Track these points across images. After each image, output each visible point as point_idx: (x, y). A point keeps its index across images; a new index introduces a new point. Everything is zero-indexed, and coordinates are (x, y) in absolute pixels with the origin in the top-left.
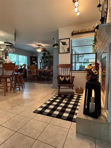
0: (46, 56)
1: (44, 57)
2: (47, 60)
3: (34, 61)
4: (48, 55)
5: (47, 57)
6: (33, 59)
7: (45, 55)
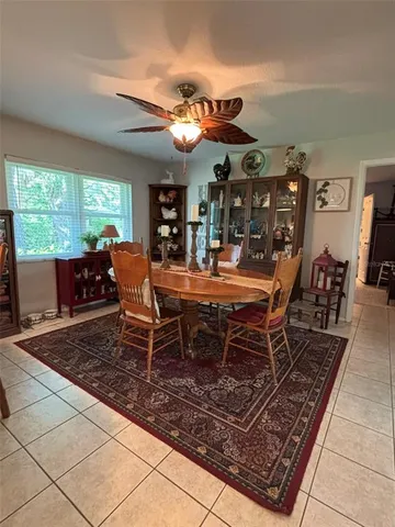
0: (230, 178)
1: (223, 187)
2: (238, 203)
3: (170, 209)
4: (245, 176)
5: (236, 189)
6: (162, 198)
7: (226, 174)
